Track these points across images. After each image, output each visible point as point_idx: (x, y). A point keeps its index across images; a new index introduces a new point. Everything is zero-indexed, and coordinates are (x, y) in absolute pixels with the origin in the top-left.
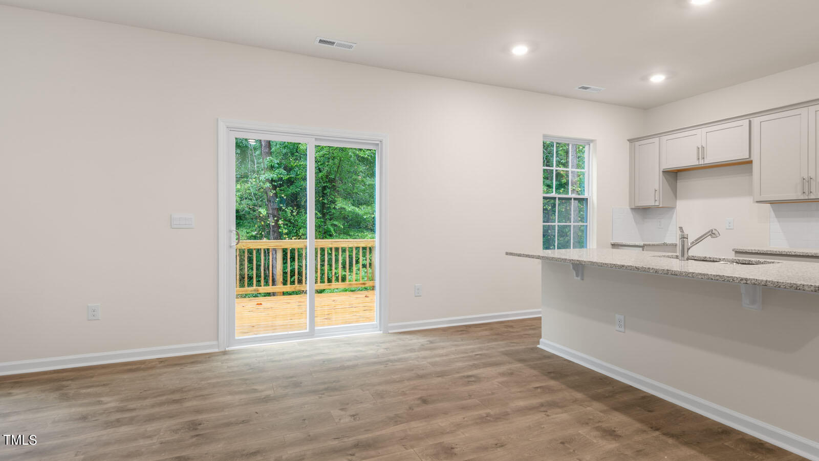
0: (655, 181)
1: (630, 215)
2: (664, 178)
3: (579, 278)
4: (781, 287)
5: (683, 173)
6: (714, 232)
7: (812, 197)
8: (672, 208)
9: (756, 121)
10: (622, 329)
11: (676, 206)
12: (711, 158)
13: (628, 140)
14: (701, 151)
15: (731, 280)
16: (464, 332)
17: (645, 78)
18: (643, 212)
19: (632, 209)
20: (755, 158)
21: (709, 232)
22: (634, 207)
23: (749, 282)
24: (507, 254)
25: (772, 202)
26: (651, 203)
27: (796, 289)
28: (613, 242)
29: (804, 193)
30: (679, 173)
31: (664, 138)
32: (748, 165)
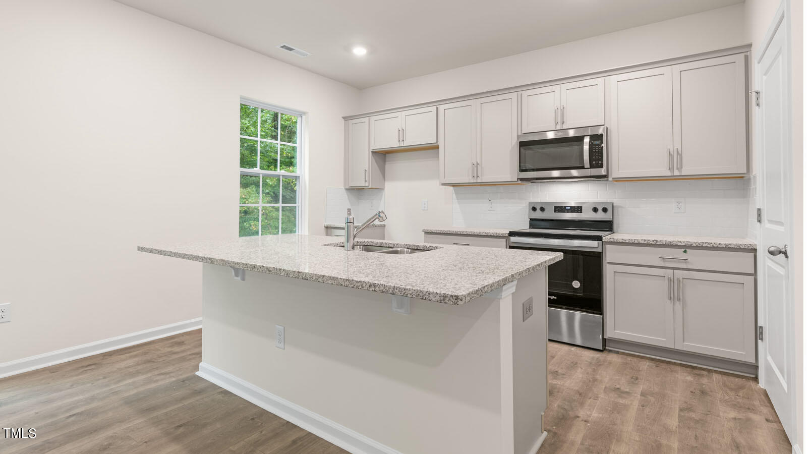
0: (365, 161)
1: (344, 195)
2: (374, 160)
3: (239, 278)
4: (409, 295)
5: (391, 155)
6: (381, 215)
7: (479, 181)
8: (381, 189)
9: (441, 108)
10: (281, 345)
11: (384, 187)
12: (410, 141)
13: (344, 118)
14: (402, 132)
15: (360, 287)
16: (93, 367)
17: (348, 48)
18: (357, 192)
19: (346, 189)
20: (441, 144)
21: (376, 215)
22: (347, 188)
23: (377, 289)
24: (141, 249)
25: (454, 185)
26: (362, 184)
27: (423, 299)
28: (327, 224)
29: (474, 176)
30: (387, 155)
31: (373, 118)
32: (435, 150)
